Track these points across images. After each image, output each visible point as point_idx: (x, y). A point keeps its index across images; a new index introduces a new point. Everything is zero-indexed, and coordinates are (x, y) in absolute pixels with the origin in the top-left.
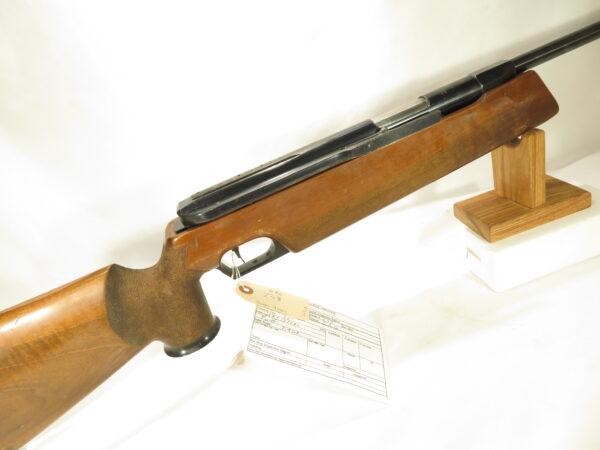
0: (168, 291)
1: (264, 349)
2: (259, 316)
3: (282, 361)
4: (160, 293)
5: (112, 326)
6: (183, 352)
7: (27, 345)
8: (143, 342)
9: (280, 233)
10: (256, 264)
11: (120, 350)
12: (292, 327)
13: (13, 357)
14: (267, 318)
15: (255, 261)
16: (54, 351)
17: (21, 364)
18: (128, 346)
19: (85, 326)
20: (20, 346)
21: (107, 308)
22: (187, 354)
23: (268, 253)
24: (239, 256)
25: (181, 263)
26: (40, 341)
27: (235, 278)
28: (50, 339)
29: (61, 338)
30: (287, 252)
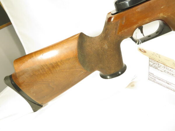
0: (106, 47)
1: (157, 80)
2: (151, 64)
3: (168, 88)
4: (102, 48)
5: (80, 61)
6: (108, 77)
7: (47, 65)
8: (92, 70)
9: (172, 16)
10: (150, 38)
11: (82, 72)
12: (171, 72)
13: (42, 69)
14: (155, 65)
15: (149, 36)
16: (56, 69)
17: (44, 73)
18: (85, 71)
19: (69, 59)
20: (44, 65)
21: (78, 52)
22: (110, 78)
23: (157, 33)
24: (142, 32)
25: (114, 31)
26: (51, 64)
27: (138, 44)
28: (55, 63)
29: (59, 64)
30: (171, 30)
